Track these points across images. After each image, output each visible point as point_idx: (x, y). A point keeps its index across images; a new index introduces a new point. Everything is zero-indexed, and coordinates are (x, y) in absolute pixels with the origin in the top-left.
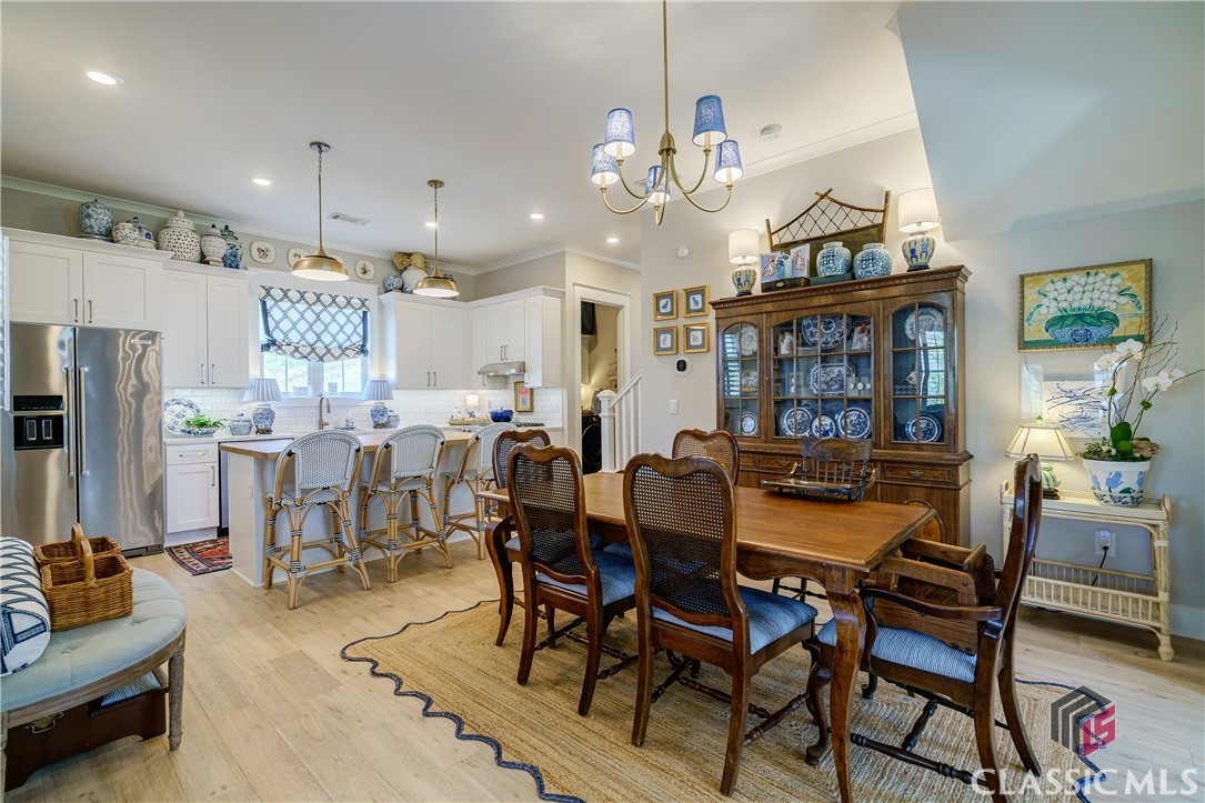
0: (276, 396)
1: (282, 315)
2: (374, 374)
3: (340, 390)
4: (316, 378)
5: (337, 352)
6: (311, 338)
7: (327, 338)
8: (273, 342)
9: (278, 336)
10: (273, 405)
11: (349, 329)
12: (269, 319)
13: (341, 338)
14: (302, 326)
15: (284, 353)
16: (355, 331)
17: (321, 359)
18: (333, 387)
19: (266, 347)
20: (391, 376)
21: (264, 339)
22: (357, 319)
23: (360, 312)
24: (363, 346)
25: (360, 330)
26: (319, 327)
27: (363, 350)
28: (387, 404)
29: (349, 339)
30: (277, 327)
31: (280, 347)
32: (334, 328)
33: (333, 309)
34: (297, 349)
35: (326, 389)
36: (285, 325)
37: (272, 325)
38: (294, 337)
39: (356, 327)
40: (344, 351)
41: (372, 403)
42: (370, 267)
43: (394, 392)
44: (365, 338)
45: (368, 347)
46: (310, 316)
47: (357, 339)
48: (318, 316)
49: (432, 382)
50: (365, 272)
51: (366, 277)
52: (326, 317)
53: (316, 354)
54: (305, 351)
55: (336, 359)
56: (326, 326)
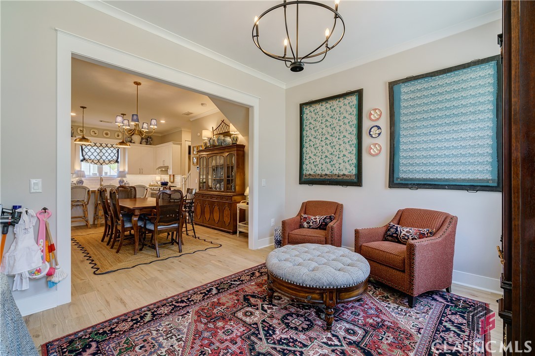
0: (84, 176)
1: (88, 150)
2: (121, 169)
3: (108, 174)
4: (100, 170)
5: (107, 162)
6: (98, 157)
7: (104, 158)
8: (84, 159)
9: (86, 157)
10: (83, 179)
11: (112, 155)
12: (84, 152)
13: (109, 158)
14: (95, 154)
15: (88, 162)
16: (114, 155)
17: (101, 164)
18: (106, 173)
19: (82, 161)
20: (127, 170)
21: (82, 158)
22: (115, 151)
23: (117, 149)
24: (117, 160)
25: (116, 155)
26: (101, 154)
27: (117, 161)
28: (124, 179)
29: (112, 158)
30: (86, 154)
31: (87, 161)
32: (107, 154)
33: (106, 148)
34: (93, 161)
35: (104, 174)
36: (89, 154)
37: (84, 153)
38: (92, 157)
39: (115, 154)
40: (110, 161)
41: (119, 179)
42: (120, 134)
43: (127, 175)
44: (118, 158)
45: (119, 160)
46: (98, 151)
47: (115, 158)
48: (101, 151)
49: (141, 172)
50: (118, 136)
51: (119, 138)
52: (104, 151)
53: (100, 162)
54: (96, 162)
55: (107, 164)
56: (104, 154)
